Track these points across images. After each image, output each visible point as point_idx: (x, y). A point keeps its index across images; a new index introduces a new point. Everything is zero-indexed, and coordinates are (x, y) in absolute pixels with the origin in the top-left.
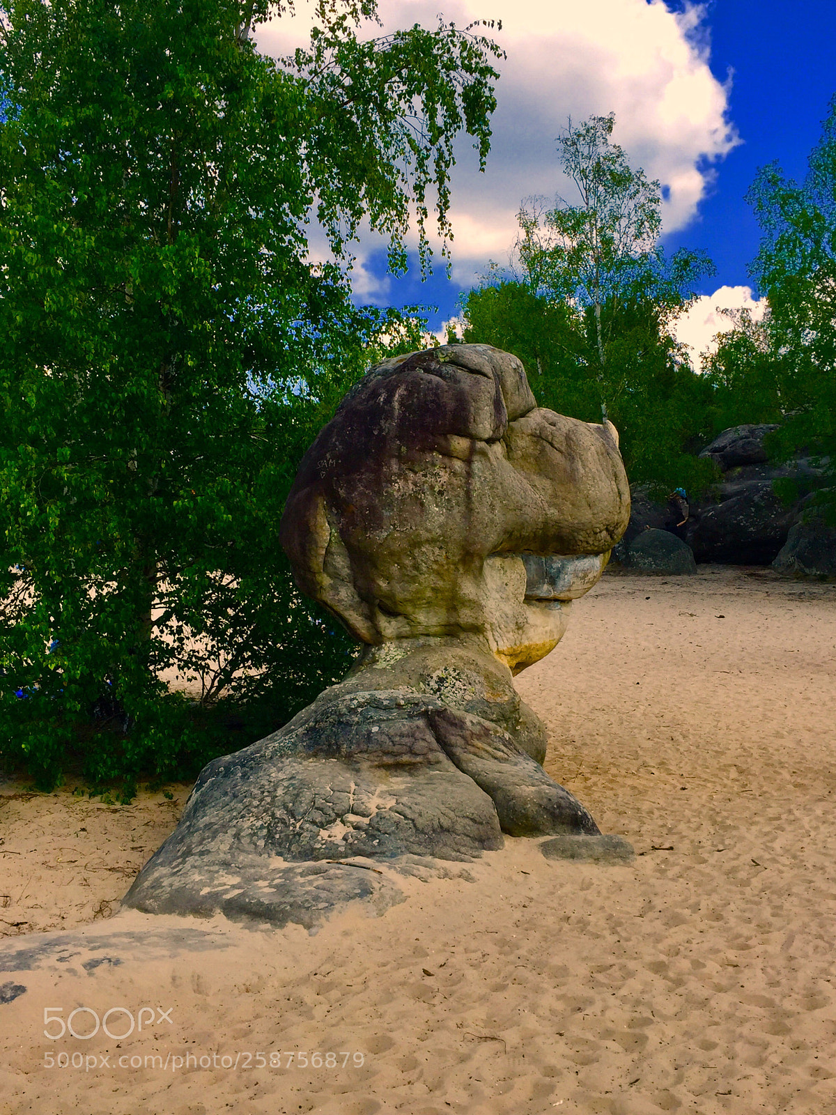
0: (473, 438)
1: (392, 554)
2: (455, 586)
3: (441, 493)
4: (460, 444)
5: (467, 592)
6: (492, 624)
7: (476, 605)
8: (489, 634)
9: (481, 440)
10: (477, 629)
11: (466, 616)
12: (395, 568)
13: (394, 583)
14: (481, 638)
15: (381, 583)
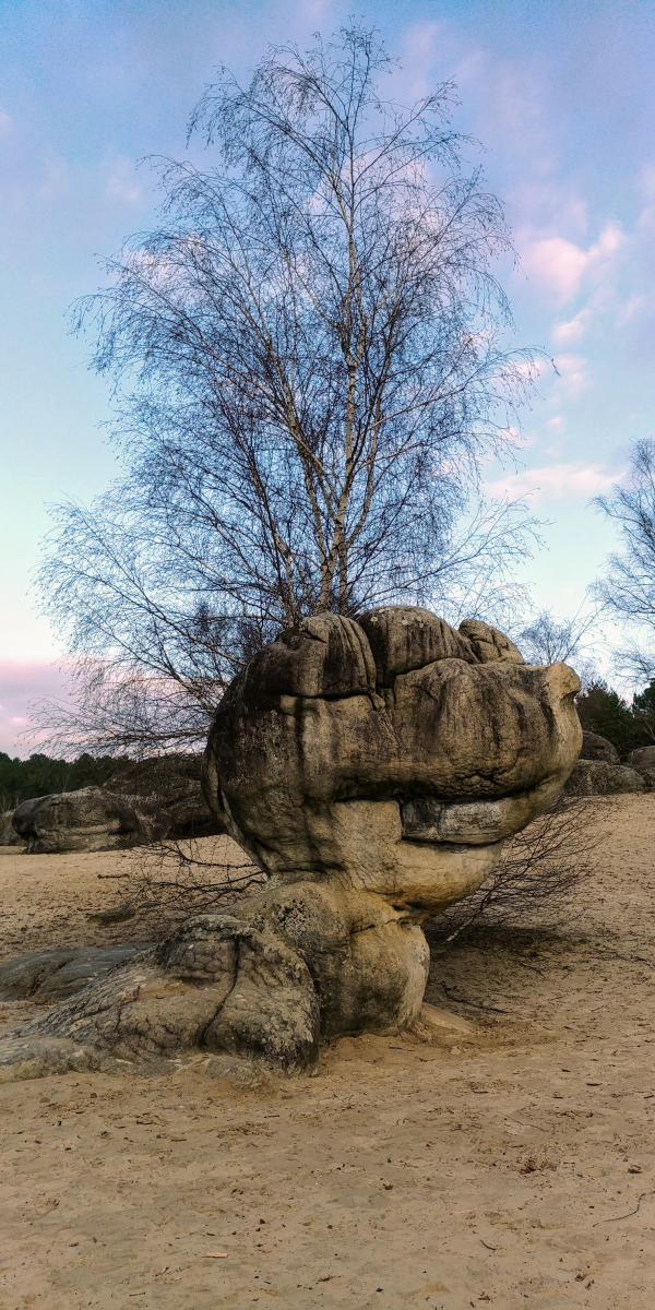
0: (301, 697)
1: (247, 797)
2: (306, 827)
3: (277, 745)
4: (288, 702)
5: (321, 832)
6: (353, 863)
7: (332, 844)
8: (352, 873)
9: (308, 697)
10: (339, 867)
11: (326, 854)
12: (254, 810)
13: (256, 822)
14: (345, 875)
15: (248, 823)
